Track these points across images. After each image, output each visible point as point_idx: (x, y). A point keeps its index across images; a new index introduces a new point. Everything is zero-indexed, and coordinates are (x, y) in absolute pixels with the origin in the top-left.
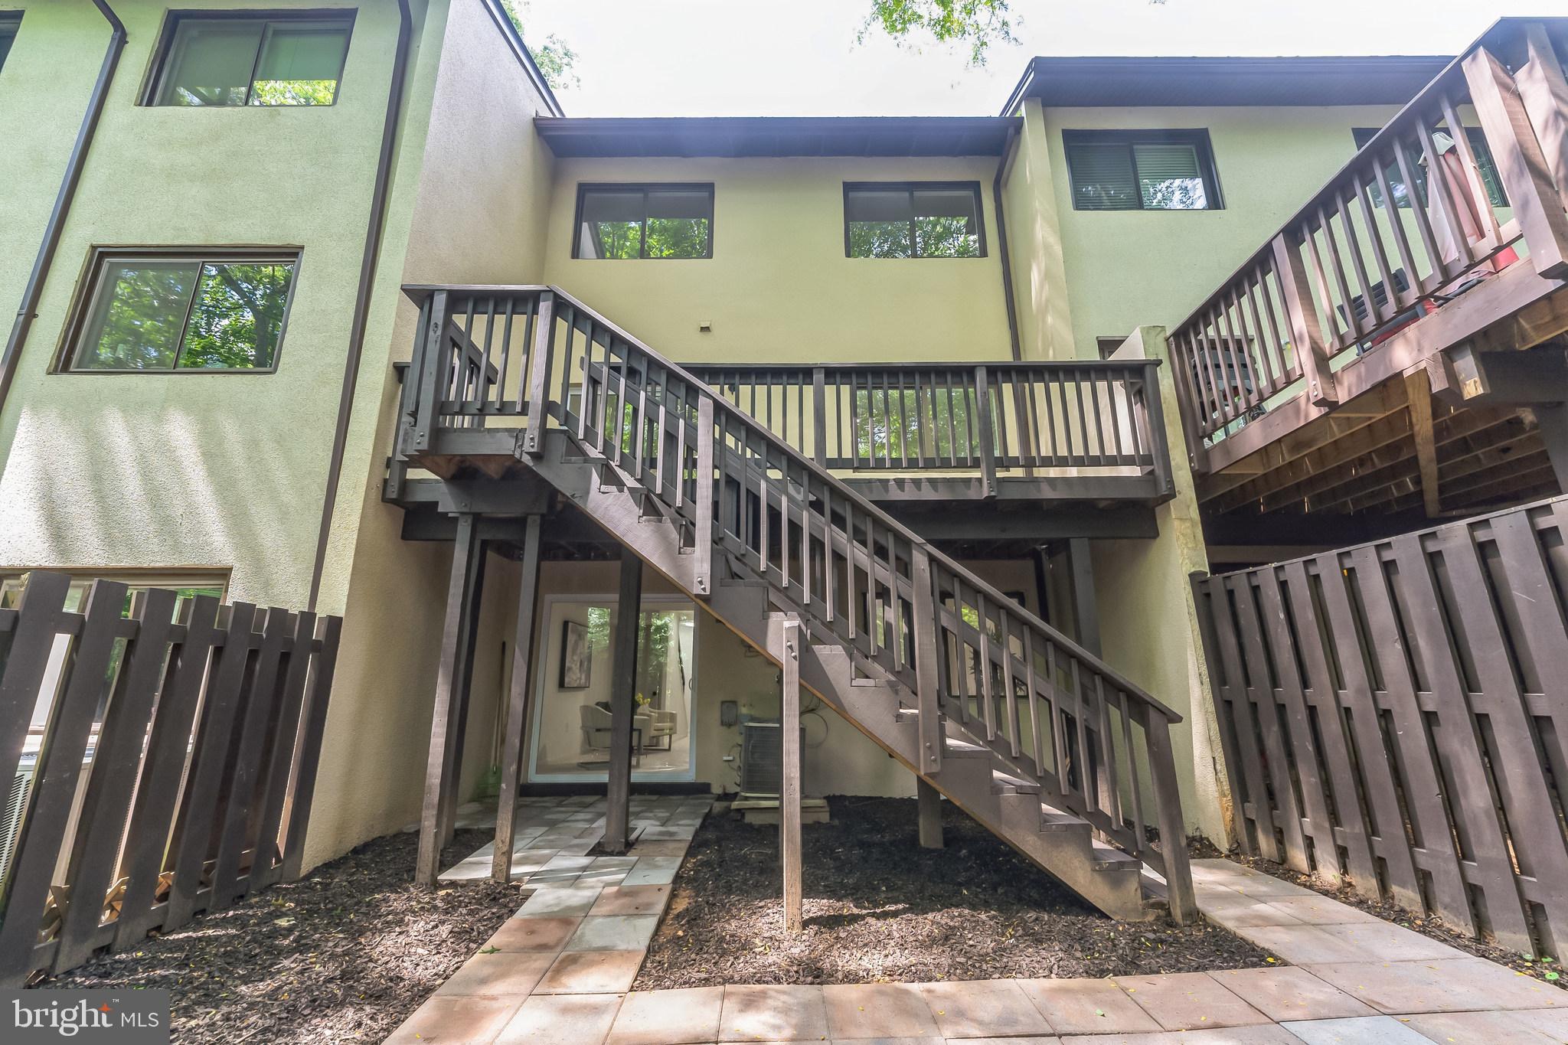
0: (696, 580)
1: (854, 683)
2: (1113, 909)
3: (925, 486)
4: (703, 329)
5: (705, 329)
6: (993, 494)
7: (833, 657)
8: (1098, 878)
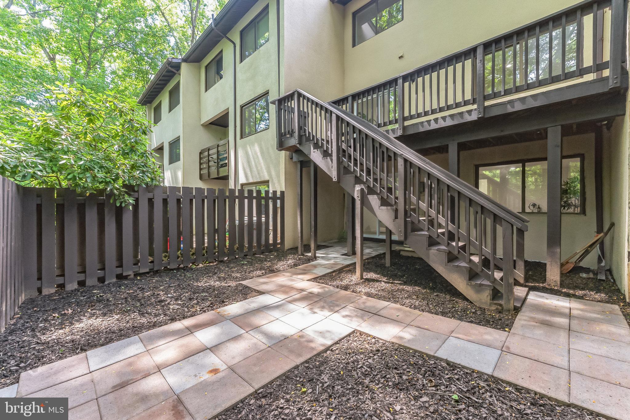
0: (333, 177)
1: (380, 208)
2: (475, 300)
3: (433, 122)
4: (400, 58)
5: (401, 57)
6: (480, 116)
7: (374, 200)
8: (469, 288)
